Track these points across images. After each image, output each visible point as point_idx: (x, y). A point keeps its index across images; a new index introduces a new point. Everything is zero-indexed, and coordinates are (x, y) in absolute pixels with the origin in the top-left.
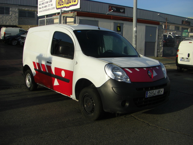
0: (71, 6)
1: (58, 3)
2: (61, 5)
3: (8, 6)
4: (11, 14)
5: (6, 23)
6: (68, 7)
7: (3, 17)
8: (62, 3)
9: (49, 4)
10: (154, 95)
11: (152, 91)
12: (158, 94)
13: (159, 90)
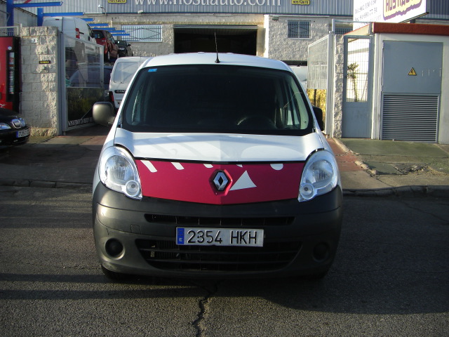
0: (408, 9)
1: (387, 4)
2: (391, 9)
3: (307, 19)
4: (313, 37)
5: (301, 56)
6: (404, 13)
7: (294, 43)
8: (394, 4)
9: (371, 7)
10: (218, 244)
11: (205, 230)
12: (239, 245)
13: (240, 230)
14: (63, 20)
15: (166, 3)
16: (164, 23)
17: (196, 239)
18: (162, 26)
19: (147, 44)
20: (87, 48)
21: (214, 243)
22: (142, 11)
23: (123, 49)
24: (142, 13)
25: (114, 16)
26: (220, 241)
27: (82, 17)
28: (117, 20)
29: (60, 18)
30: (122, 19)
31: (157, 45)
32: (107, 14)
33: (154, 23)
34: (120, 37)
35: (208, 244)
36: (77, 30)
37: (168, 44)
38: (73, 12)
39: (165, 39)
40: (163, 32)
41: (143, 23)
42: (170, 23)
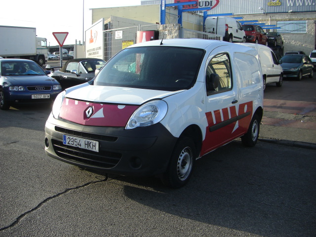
10: (79, 147)
11: (75, 138)
12: (88, 149)
13: (89, 140)
14: (217, 18)
15: (310, 4)
16: (308, 19)
17: (70, 142)
18: (307, 21)
19: (295, 35)
20: (235, 37)
21: (78, 146)
22: (291, 11)
23: (273, 38)
24: (292, 12)
25: (272, 15)
26: (80, 145)
27: (232, 16)
28: (274, 18)
29: (216, 17)
30: (278, 17)
31: (302, 36)
32: (266, 14)
33: (301, 20)
34: (275, 30)
35: (75, 146)
36: (227, 25)
37: (311, 35)
38: (225, 13)
39: (309, 31)
40: (308, 26)
41: (293, 20)
42: (313, 19)
